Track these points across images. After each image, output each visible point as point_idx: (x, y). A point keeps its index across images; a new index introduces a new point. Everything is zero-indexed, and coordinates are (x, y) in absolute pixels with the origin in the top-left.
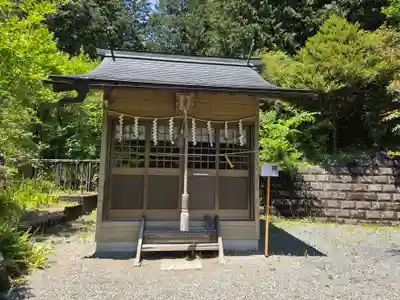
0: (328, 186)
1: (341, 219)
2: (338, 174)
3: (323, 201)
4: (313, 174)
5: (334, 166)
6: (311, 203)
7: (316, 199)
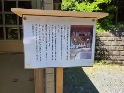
0: (113, 43)
1: (120, 62)
2: (120, 36)
3: (110, 51)
4: (105, 36)
5: (118, 32)
6: (104, 52)
7: (106, 50)
